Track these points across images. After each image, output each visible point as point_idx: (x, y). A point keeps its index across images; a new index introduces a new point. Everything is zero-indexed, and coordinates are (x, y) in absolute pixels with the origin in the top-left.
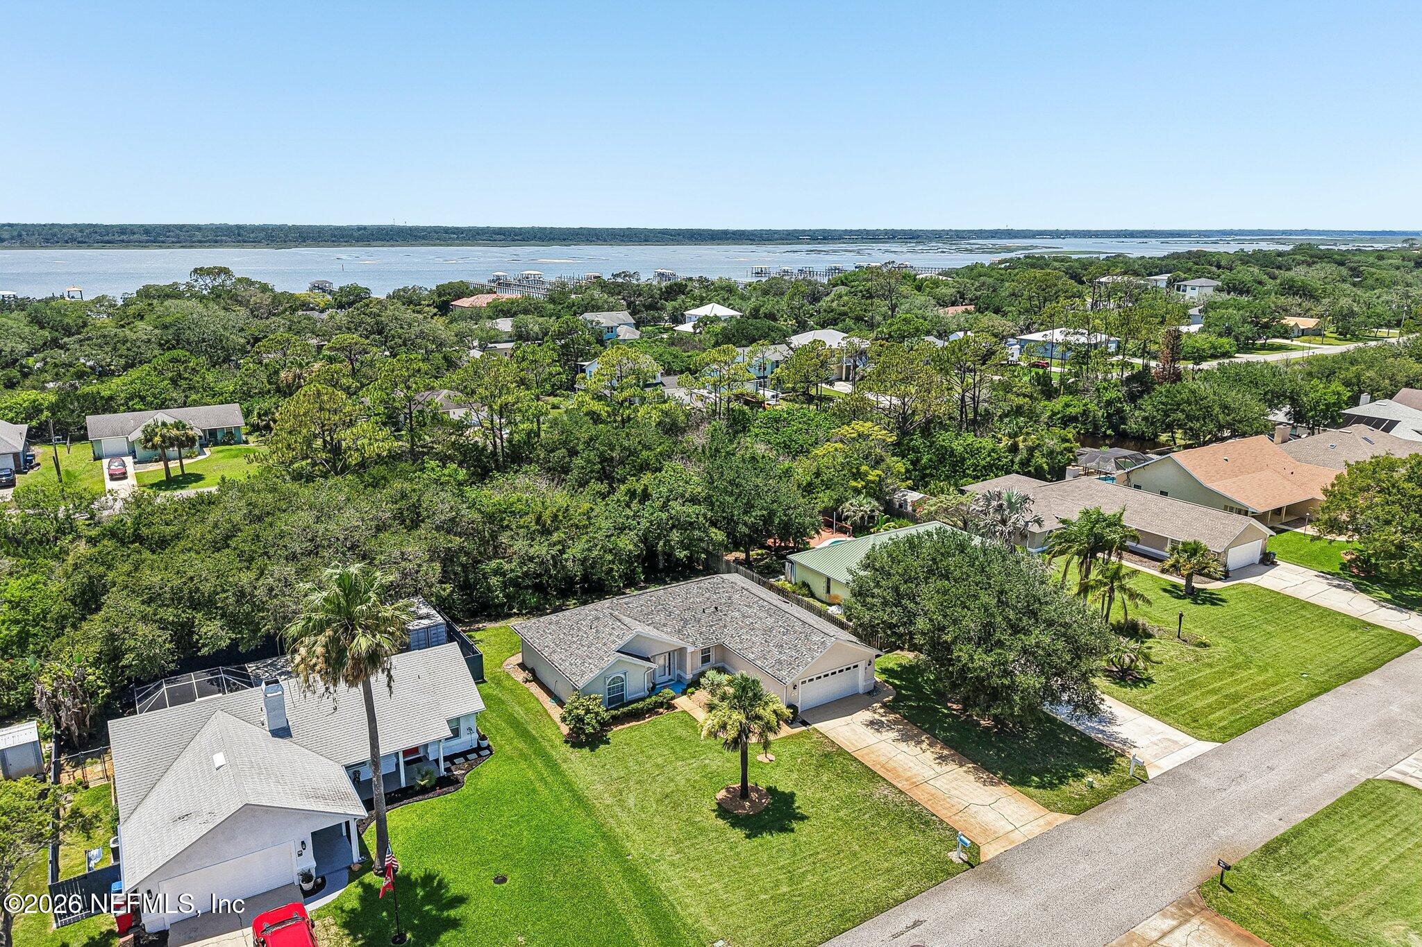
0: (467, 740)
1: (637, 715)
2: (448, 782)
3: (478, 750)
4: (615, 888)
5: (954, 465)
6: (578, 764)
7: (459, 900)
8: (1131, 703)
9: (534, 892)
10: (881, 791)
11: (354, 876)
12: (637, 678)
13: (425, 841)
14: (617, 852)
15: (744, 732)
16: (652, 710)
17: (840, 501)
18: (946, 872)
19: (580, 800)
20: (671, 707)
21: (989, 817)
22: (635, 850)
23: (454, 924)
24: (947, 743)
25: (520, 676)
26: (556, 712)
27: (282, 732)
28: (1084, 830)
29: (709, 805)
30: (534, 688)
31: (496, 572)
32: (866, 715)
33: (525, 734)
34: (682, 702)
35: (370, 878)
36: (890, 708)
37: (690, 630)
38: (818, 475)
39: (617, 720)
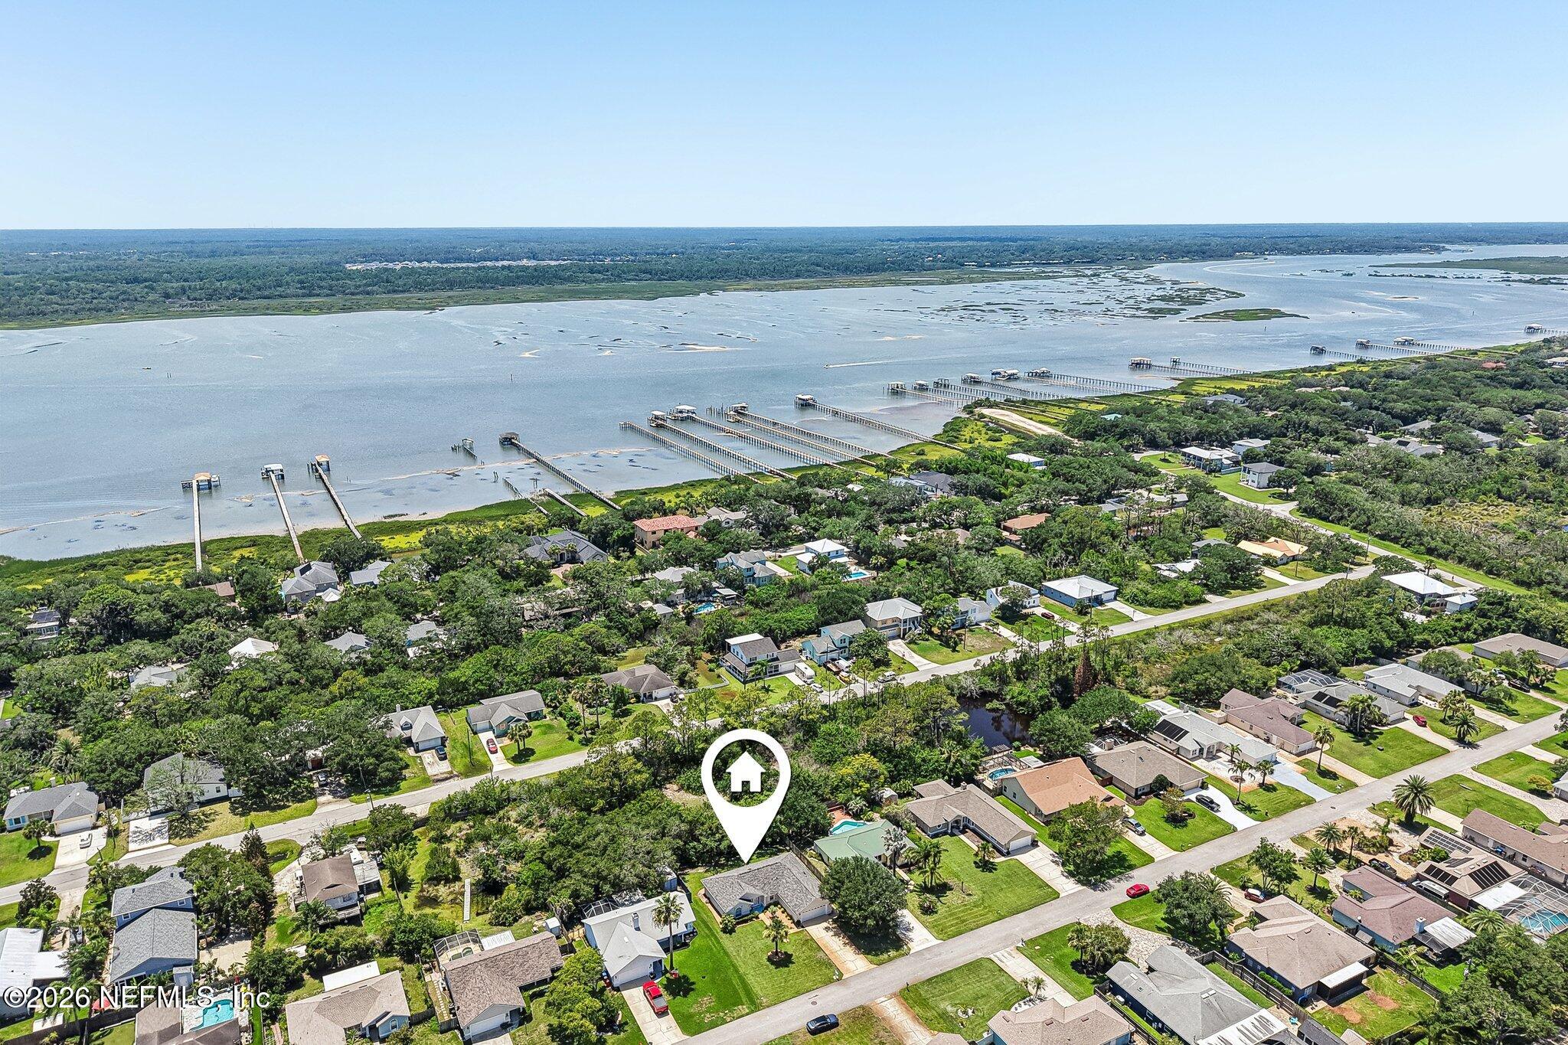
0: (690, 930)
1: (746, 921)
2: (685, 945)
3: (693, 933)
4: (735, 981)
5: (914, 769)
6: (725, 939)
7: (693, 983)
8: (922, 923)
9: (713, 981)
10: (820, 954)
11: (663, 974)
12: (746, 907)
13: (682, 964)
14: (737, 971)
15: (775, 937)
16: (751, 920)
17: (848, 800)
18: (831, 981)
19: (726, 953)
20: (757, 918)
21: (851, 966)
22: (741, 971)
23: (693, 990)
24: (849, 938)
25: (705, 900)
26: (719, 919)
27: (638, 929)
28: (880, 971)
29: (765, 957)
30: (709, 905)
31: (694, 847)
32: (825, 924)
33: (708, 927)
34: (762, 916)
35: (668, 975)
36: (835, 921)
37: (766, 888)
38: (842, 780)
39: (738, 923)
